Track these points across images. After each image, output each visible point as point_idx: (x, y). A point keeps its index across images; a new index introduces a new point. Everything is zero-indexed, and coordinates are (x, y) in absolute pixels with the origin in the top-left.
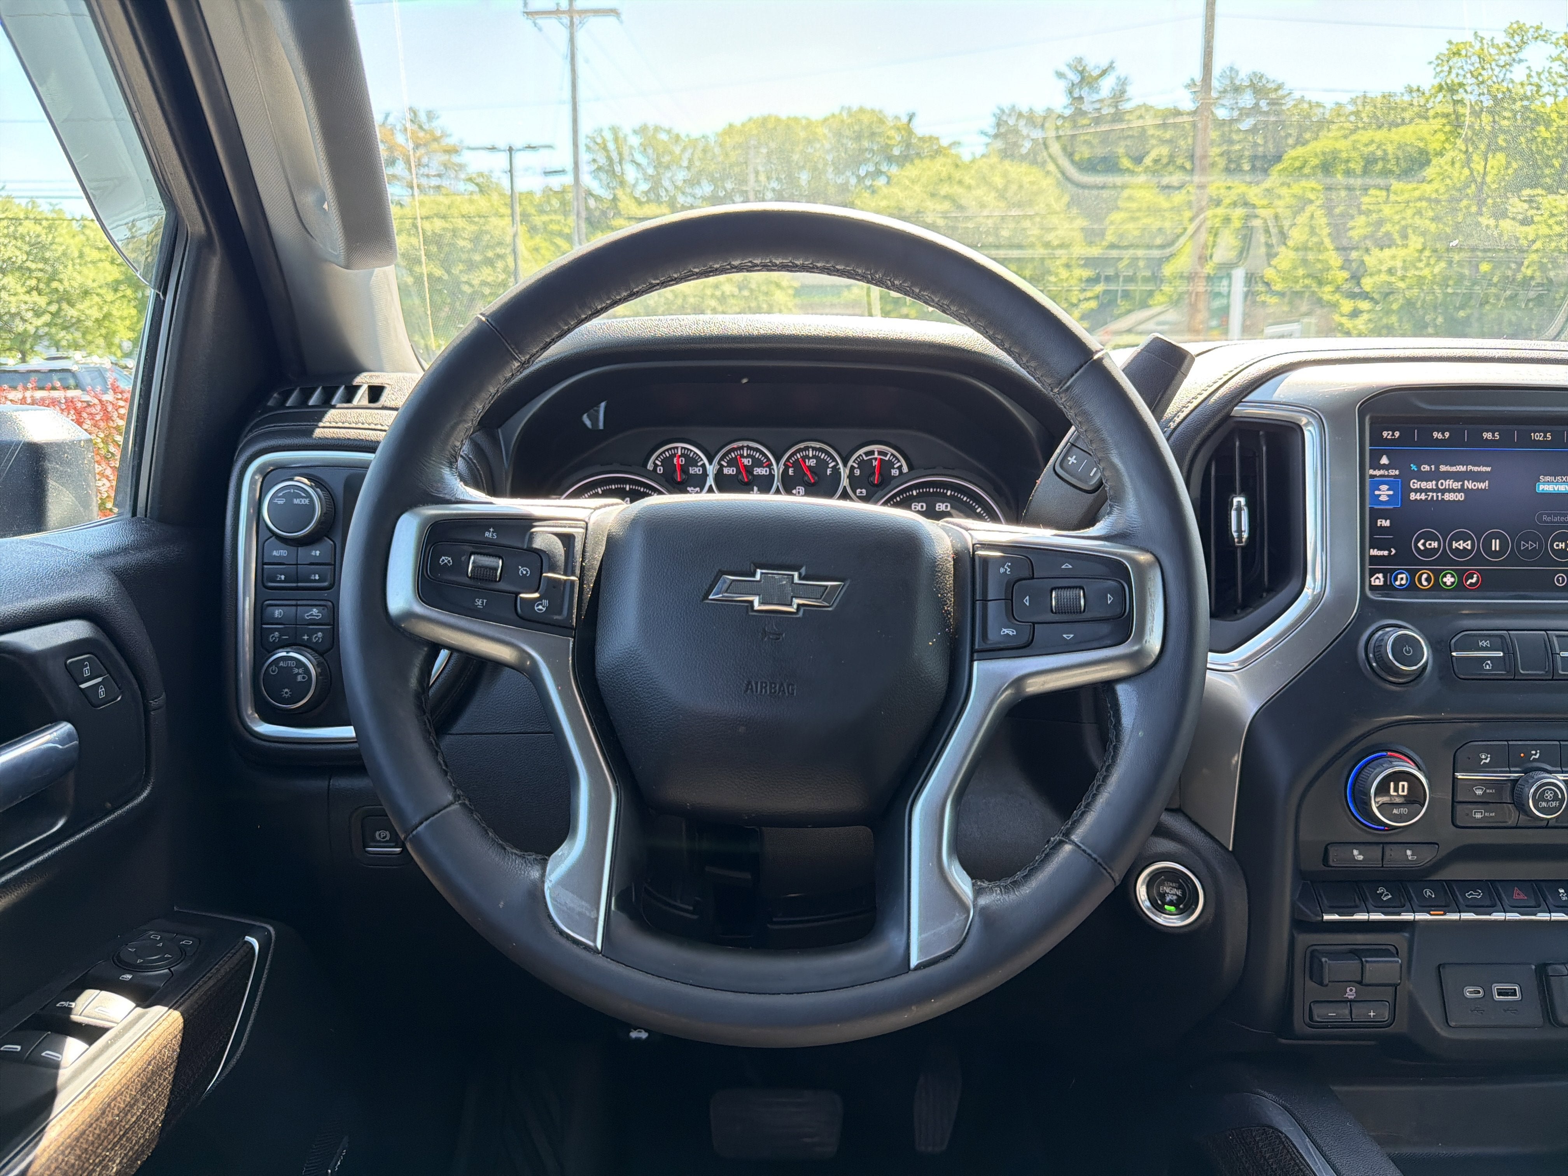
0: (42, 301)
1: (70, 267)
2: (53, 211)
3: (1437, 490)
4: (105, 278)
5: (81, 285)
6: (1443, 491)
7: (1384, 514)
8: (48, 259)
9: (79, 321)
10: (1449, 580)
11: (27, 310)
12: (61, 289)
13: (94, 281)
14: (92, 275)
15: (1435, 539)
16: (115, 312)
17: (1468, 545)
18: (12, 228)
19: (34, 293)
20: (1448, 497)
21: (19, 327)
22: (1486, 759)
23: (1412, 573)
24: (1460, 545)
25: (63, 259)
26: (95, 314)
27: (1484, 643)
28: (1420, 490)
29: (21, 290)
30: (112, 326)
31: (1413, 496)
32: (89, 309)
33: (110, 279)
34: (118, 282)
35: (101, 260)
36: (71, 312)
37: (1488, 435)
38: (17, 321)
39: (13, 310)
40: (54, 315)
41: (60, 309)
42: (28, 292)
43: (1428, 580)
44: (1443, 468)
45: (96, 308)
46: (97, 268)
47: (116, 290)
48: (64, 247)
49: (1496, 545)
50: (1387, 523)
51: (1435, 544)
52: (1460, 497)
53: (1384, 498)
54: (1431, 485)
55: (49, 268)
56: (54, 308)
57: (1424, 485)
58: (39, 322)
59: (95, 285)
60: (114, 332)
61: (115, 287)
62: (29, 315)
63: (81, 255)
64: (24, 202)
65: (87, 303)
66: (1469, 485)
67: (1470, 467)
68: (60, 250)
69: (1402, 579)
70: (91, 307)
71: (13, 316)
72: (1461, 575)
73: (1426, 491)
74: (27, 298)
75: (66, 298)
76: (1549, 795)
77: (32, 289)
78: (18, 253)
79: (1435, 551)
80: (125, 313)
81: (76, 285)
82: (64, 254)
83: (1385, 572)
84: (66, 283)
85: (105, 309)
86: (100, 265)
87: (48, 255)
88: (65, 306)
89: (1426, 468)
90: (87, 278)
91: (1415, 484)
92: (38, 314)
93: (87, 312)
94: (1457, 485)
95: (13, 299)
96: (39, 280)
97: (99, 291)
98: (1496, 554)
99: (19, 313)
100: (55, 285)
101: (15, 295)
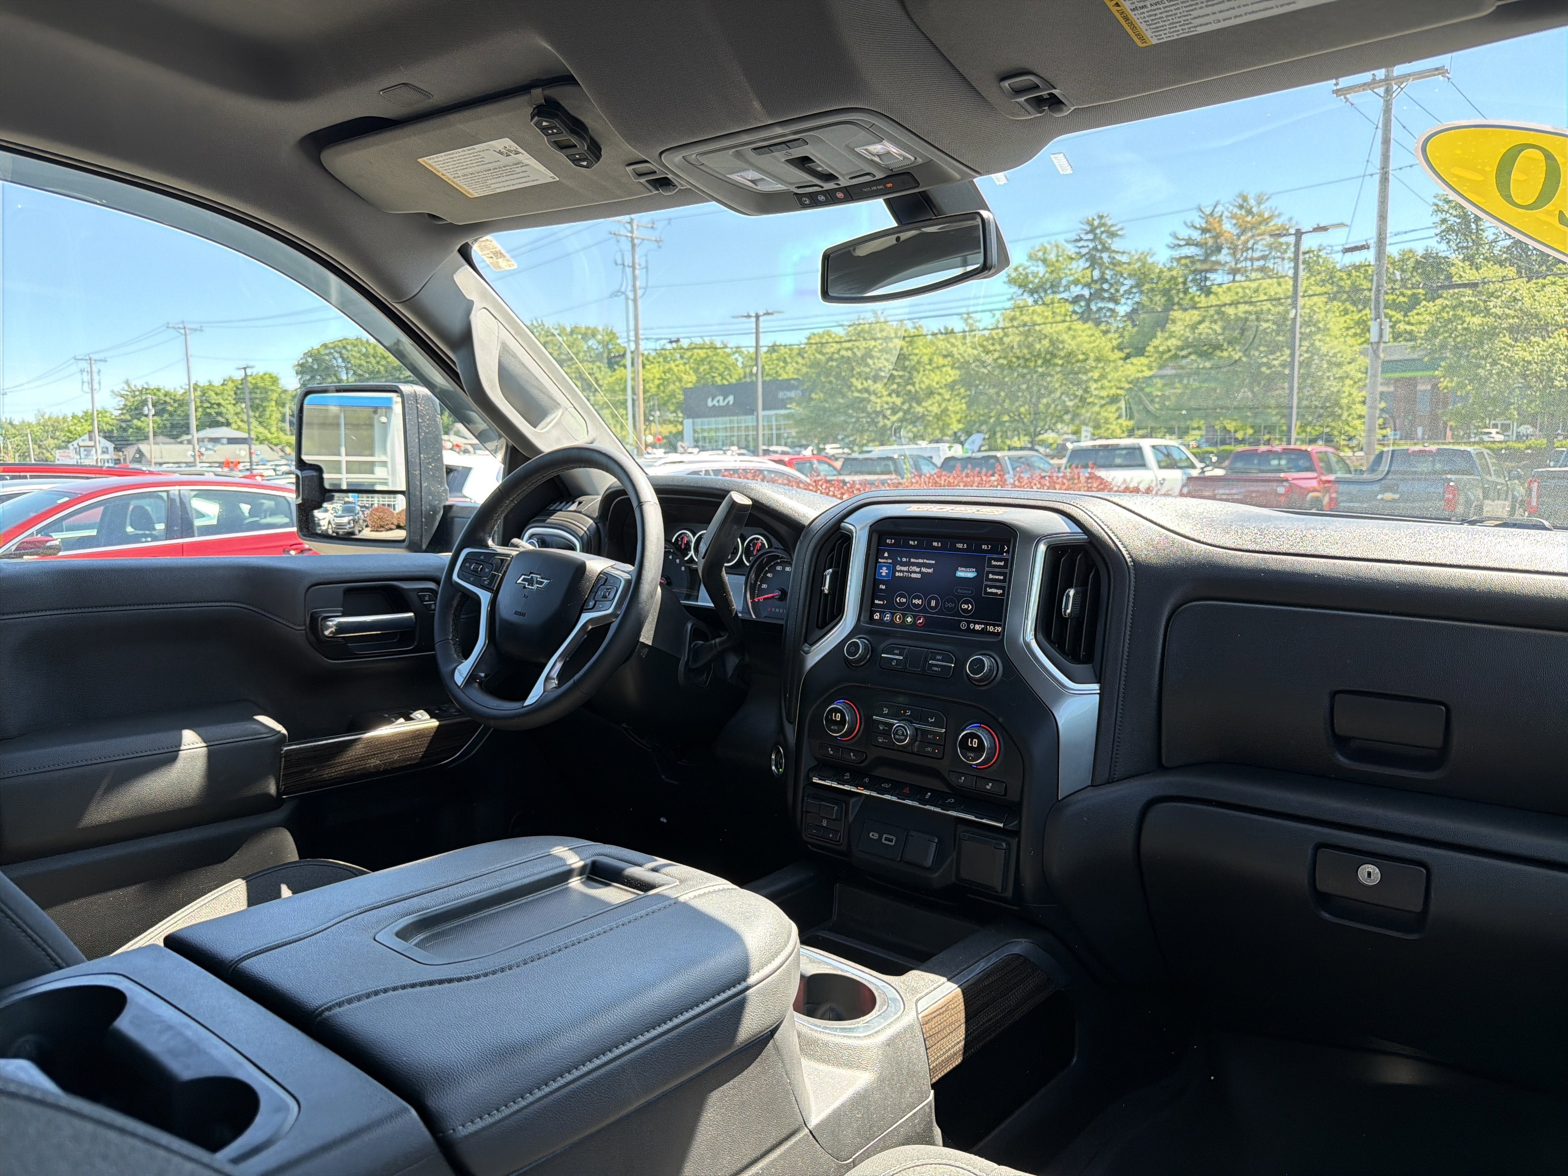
0: (898, 401)
1: (921, 373)
2: (915, 328)
3: (908, 572)
4: (946, 380)
5: (929, 387)
6: (911, 572)
7: (883, 582)
8: (906, 367)
9: (924, 415)
10: (909, 620)
11: (887, 409)
12: (913, 390)
13: (937, 383)
14: (936, 379)
15: (905, 597)
16: (950, 408)
17: (920, 602)
18: (885, 345)
19: (894, 395)
20: (913, 575)
21: (881, 422)
22: (886, 711)
23: (893, 614)
24: (916, 601)
25: (917, 366)
26: (935, 409)
27: (896, 651)
28: (900, 571)
29: (885, 393)
30: (947, 418)
31: (897, 574)
32: (932, 406)
33: (950, 380)
34: (954, 382)
35: (944, 366)
36: (919, 410)
37: (935, 544)
38: (880, 418)
39: (878, 409)
40: (906, 412)
41: (911, 407)
42: (890, 395)
43: (900, 618)
44: (912, 560)
45: (937, 405)
46: (941, 371)
47: (952, 389)
48: (918, 357)
49: (933, 603)
50: (884, 587)
51: (904, 600)
52: (919, 576)
53: (884, 574)
54: (906, 569)
55: (907, 374)
56: (906, 407)
57: (903, 568)
58: (894, 418)
59: (938, 386)
60: (949, 425)
61: (951, 386)
62: (888, 412)
63: (931, 361)
64: (895, 323)
65: (930, 402)
66: (924, 570)
67: (925, 561)
68: (915, 358)
69: (887, 617)
70: (931, 405)
71: (877, 413)
72: (915, 618)
73: (903, 572)
74: (889, 399)
75: (915, 398)
76: (900, 732)
77: (893, 391)
78: (886, 364)
79: (904, 603)
80: (957, 408)
81: (923, 386)
82: (919, 362)
83: (880, 612)
84: (917, 386)
85: (944, 405)
86: (944, 369)
87: (907, 363)
88: (914, 405)
89: (904, 560)
90: (933, 380)
91: (898, 568)
92: (894, 411)
93: (930, 408)
94: (918, 570)
95: (878, 401)
96: (899, 384)
97: (940, 391)
98: (932, 608)
99: (881, 412)
100: (909, 387)
101: (880, 397)
